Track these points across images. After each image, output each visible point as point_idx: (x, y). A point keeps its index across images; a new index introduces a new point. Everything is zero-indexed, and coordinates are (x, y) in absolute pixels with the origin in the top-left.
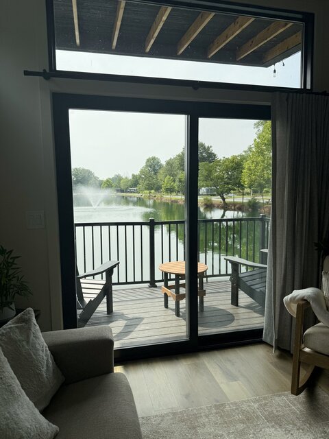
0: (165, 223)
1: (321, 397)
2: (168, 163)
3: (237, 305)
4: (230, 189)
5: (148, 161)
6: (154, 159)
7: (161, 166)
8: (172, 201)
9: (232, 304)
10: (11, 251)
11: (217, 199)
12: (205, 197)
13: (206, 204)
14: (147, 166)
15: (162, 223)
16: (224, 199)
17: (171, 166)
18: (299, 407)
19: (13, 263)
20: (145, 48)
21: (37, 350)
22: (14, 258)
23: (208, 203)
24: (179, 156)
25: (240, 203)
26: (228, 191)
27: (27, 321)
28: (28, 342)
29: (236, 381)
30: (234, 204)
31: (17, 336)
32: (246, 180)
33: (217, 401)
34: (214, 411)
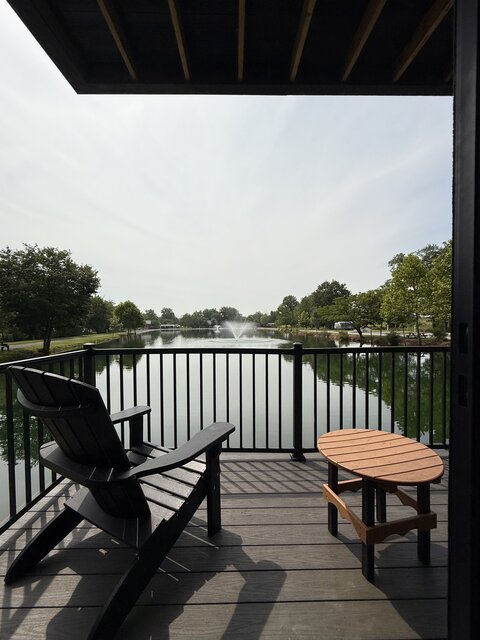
2: (303, 300)
4: (368, 323)
5: (285, 299)
6: (290, 297)
7: (297, 303)
11: (353, 333)
12: (340, 331)
13: (341, 338)
14: (284, 304)
16: (360, 333)
17: (307, 303)
23: (344, 337)
24: (314, 293)
25: (377, 337)
26: (365, 325)
30: (372, 338)
32: (384, 312)
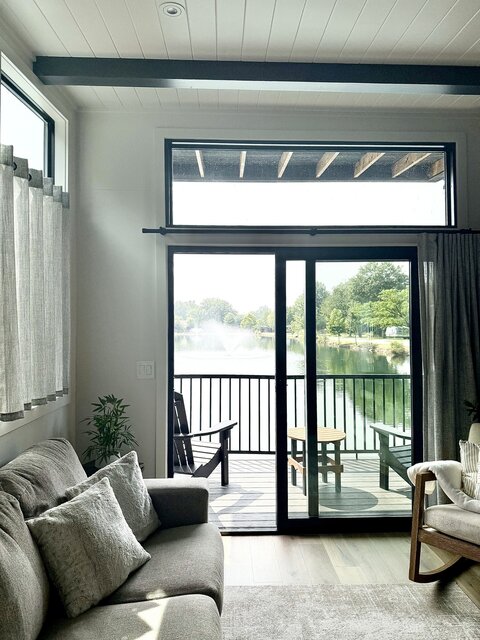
0: (330, 377)
1: (453, 593)
2: (336, 291)
3: (387, 489)
7: (325, 294)
8: (341, 347)
9: (381, 486)
10: (120, 401)
12: (393, 341)
13: (394, 352)
15: (326, 377)
17: (342, 295)
18: (422, 598)
19: (122, 412)
20: (277, 173)
21: (138, 488)
22: (124, 407)
23: (398, 350)
24: (353, 280)
27: (131, 462)
28: (130, 480)
29: (354, 565)
31: (122, 473)
33: (326, 582)
34: (319, 590)
